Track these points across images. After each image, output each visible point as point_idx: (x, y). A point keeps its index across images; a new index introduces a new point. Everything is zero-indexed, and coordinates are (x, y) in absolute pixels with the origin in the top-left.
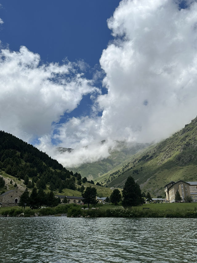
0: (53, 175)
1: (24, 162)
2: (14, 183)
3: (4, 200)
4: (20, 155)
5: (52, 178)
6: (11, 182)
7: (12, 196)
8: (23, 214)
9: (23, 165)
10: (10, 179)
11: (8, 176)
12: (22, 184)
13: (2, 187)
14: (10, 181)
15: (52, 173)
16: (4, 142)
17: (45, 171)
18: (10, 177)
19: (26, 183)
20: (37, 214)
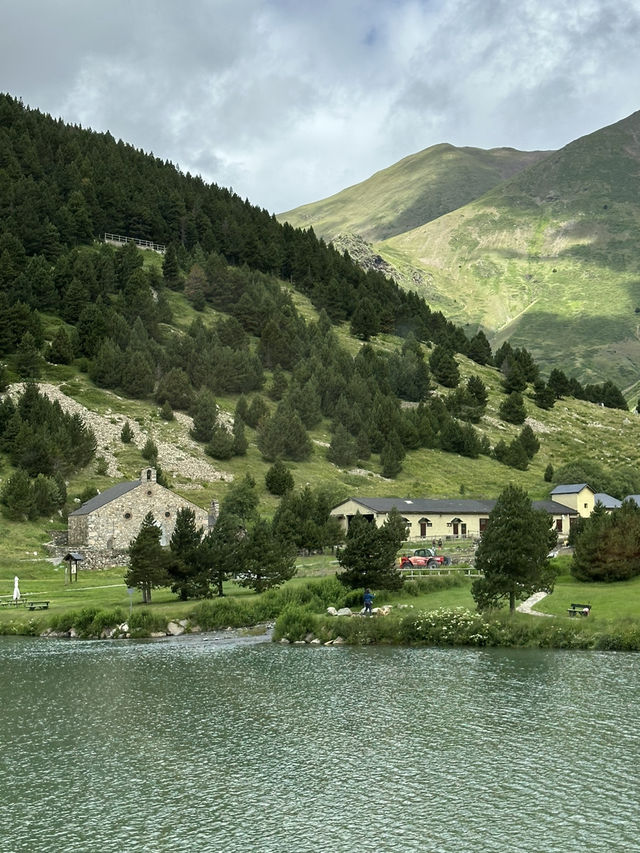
0: (347, 376)
1: (190, 310)
2: (141, 440)
3: (95, 534)
4: (161, 272)
5: (343, 400)
6: (127, 436)
7: (128, 516)
8: (126, 628)
9: (183, 327)
10: (124, 420)
11: (106, 402)
12: (185, 439)
13: (85, 466)
14: (117, 430)
15: (345, 366)
16: (66, 200)
17: (307, 355)
18: (118, 408)
19: (204, 433)
20: (179, 626)
